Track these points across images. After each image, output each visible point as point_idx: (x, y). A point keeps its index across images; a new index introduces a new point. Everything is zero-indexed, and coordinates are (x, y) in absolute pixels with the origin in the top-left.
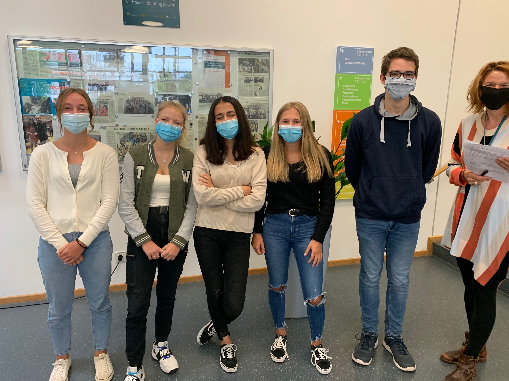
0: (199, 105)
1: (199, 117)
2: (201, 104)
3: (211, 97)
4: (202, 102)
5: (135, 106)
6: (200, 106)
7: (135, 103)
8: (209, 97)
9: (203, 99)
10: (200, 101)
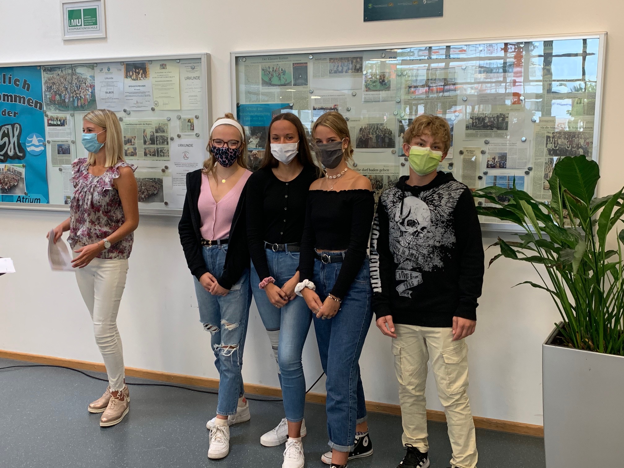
0: (466, 134)
1: (465, 153)
2: (470, 131)
3: (487, 120)
4: (471, 129)
5: (370, 137)
6: (468, 135)
7: (371, 134)
8: (484, 119)
9: (473, 123)
10: (468, 127)
